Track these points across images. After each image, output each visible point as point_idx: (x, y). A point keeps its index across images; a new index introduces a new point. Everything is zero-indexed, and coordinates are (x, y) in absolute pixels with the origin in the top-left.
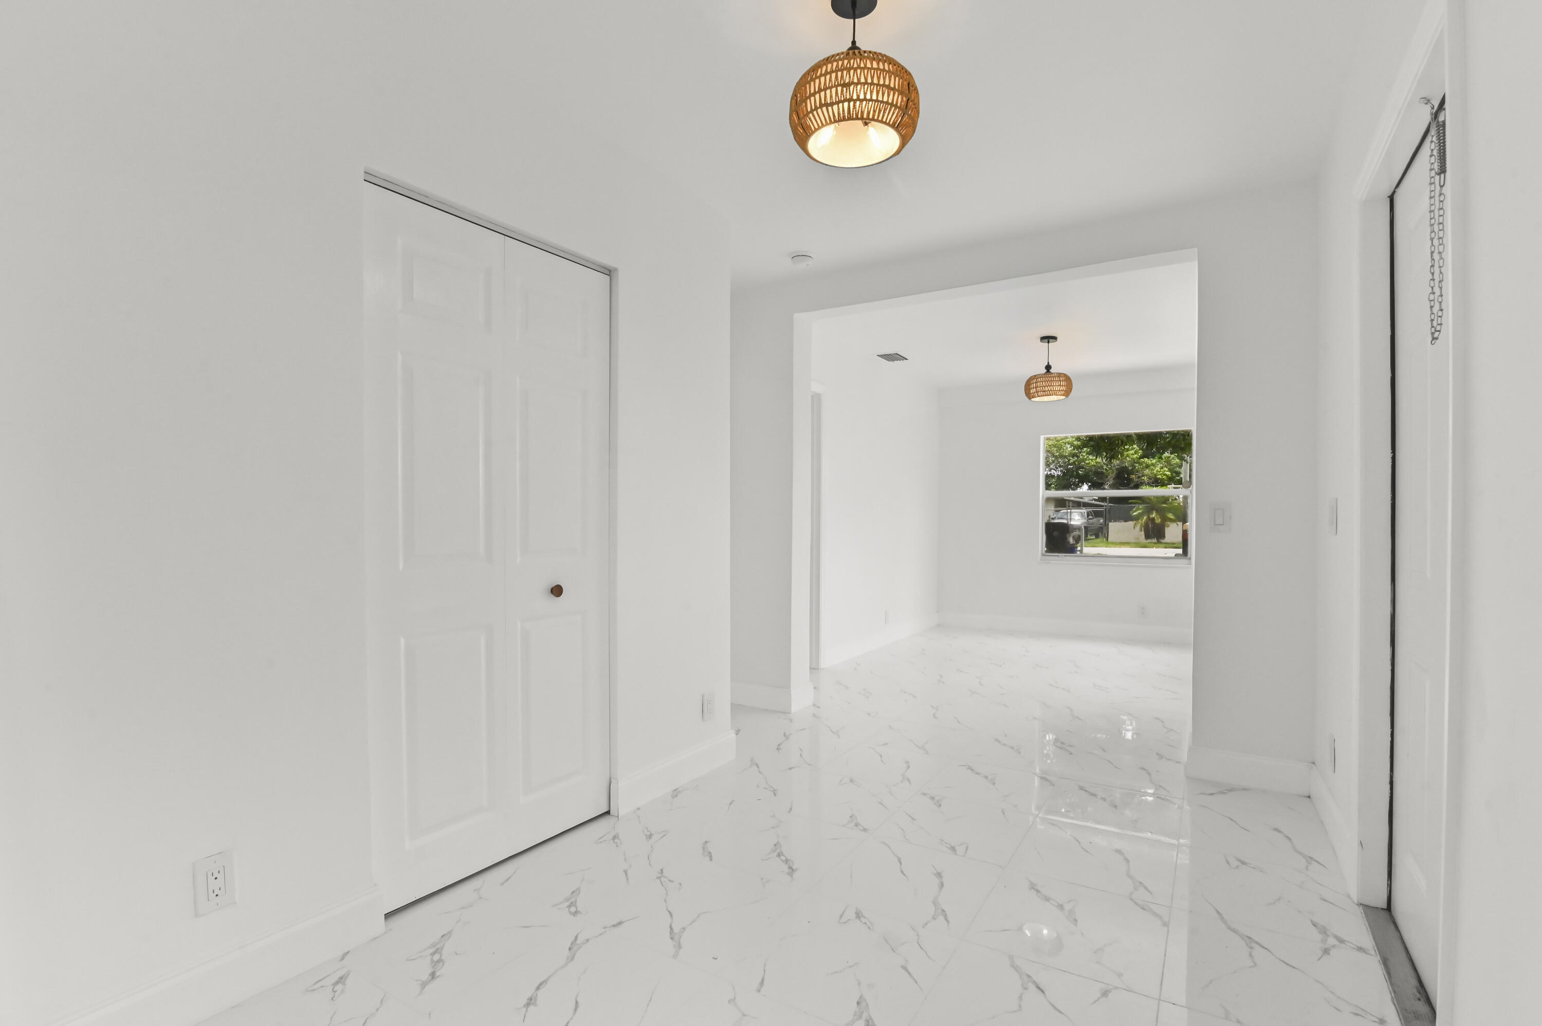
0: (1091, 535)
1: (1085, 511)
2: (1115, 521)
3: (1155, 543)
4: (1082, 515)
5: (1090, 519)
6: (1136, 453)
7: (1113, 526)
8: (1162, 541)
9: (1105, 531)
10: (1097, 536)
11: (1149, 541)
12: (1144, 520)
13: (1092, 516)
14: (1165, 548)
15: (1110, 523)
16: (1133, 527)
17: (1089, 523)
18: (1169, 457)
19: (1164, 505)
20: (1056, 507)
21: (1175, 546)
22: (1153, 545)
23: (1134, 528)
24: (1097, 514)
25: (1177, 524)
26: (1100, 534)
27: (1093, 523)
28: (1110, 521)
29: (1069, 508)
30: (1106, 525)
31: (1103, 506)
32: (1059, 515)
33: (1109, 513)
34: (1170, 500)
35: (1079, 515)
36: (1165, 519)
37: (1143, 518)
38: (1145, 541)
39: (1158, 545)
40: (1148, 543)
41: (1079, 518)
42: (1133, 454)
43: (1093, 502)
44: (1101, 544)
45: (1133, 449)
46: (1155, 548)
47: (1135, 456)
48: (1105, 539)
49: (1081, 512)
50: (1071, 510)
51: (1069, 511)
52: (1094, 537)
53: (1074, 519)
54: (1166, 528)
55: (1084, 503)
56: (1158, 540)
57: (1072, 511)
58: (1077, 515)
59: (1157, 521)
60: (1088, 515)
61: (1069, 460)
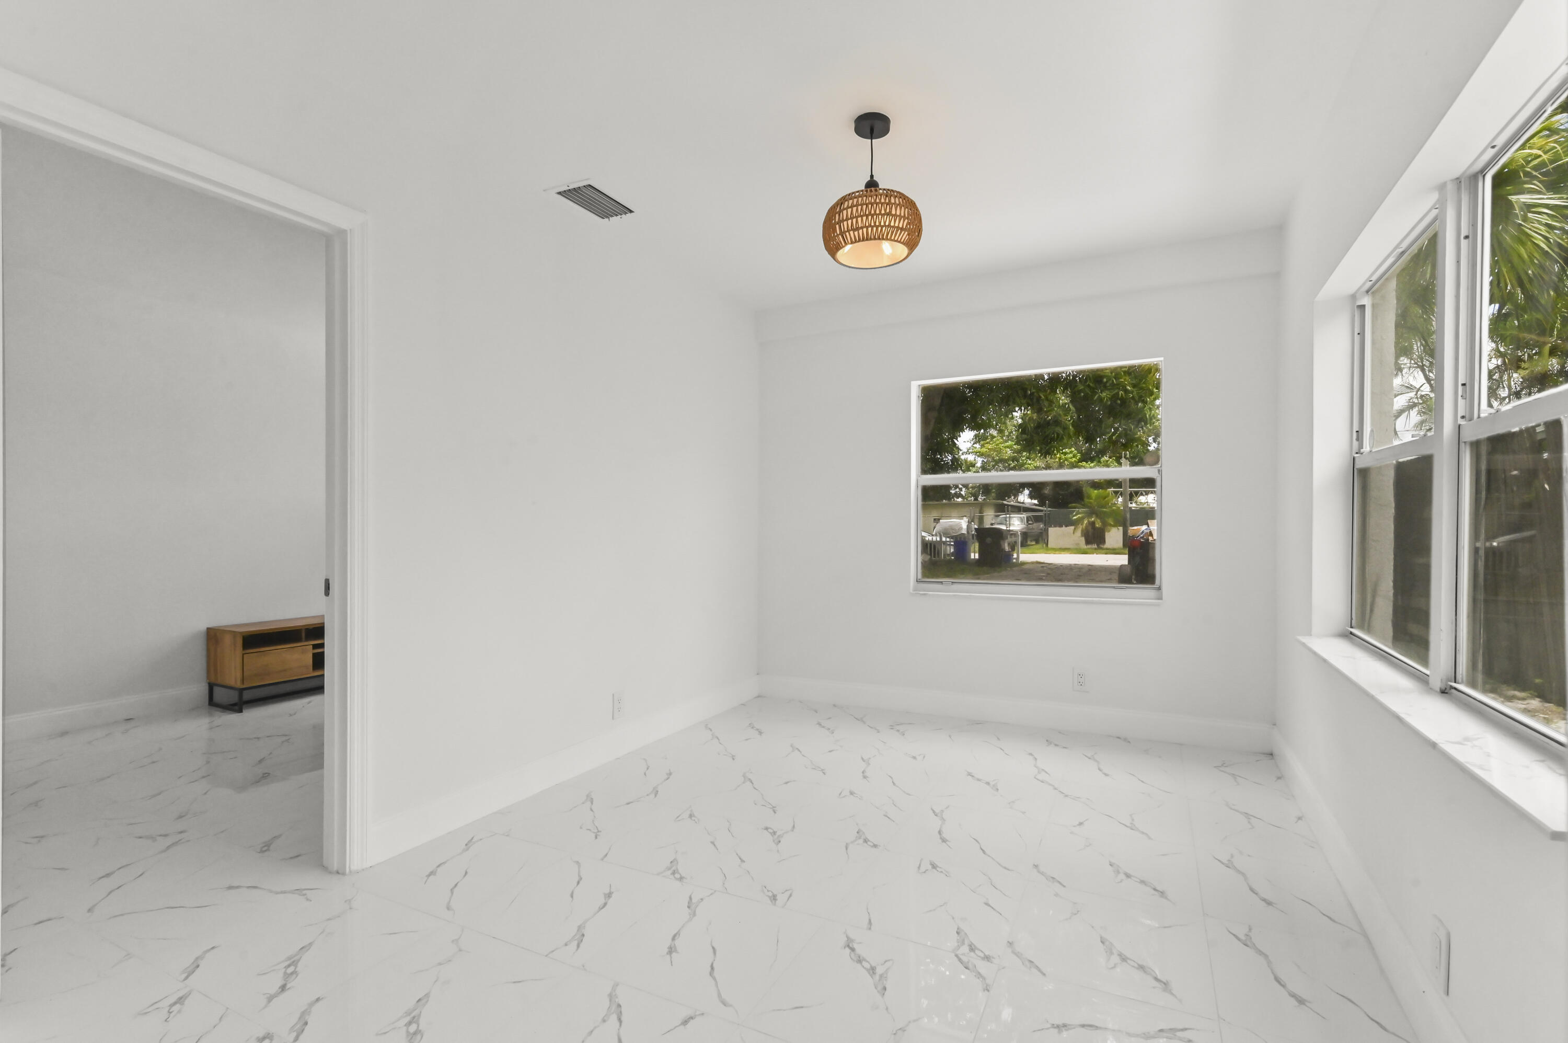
0: (1031, 541)
1: (1025, 516)
2: (1055, 526)
3: (1095, 549)
4: (1022, 520)
5: (1030, 524)
6: (1074, 456)
7: (1053, 532)
8: (1102, 546)
9: (1044, 537)
10: (1037, 542)
11: (1089, 546)
12: (1084, 525)
13: (1032, 521)
14: (1106, 554)
15: (1049, 529)
16: (1072, 532)
17: (1027, 528)
18: (1107, 461)
19: (1105, 510)
20: (996, 512)
21: (1114, 551)
22: (1094, 551)
23: (1074, 533)
24: (1037, 519)
25: (1118, 529)
26: (1040, 539)
27: (1033, 529)
28: (1051, 526)
29: (1008, 512)
30: (1047, 531)
31: (1041, 511)
32: (999, 519)
33: (1049, 518)
34: (1110, 504)
35: (1018, 520)
36: (1105, 524)
37: (1083, 522)
38: (1086, 547)
39: (1099, 551)
40: (1089, 549)
41: (1019, 523)
42: (1071, 458)
43: (1034, 507)
44: (1041, 551)
45: (1071, 452)
46: (1095, 555)
47: (1074, 459)
48: (1044, 545)
49: (1020, 517)
50: (1010, 514)
51: (1008, 516)
52: (1034, 543)
53: (1013, 524)
54: (1106, 533)
55: (1024, 507)
56: (1098, 545)
57: (1011, 516)
58: (1017, 521)
59: (1097, 526)
60: (1028, 520)
61: (1009, 465)
